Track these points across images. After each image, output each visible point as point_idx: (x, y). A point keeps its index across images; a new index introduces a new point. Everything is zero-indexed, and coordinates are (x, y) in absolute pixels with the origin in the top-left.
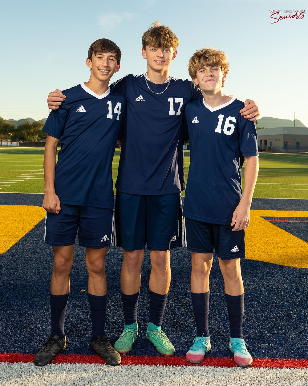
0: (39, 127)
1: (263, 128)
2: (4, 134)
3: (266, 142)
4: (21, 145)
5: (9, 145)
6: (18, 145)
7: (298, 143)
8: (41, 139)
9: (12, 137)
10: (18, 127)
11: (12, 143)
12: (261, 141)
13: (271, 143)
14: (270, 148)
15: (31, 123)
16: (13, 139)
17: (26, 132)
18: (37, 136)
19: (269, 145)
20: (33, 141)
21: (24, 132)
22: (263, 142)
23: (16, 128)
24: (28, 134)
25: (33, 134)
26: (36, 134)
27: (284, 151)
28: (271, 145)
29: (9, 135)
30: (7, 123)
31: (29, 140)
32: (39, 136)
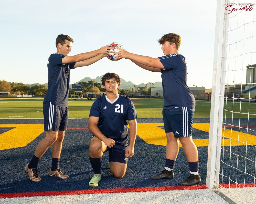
0: (43, 88)
1: (156, 87)
2: (24, 91)
3: (157, 94)
4: (33, 97)
5: (27, 97)
6: (32, 97)
9: (28, 93)
10: (31, 87)
12: (155, 93)
13: (160, 94)
14: (159, 96)
15: (38, 85)
16: (29, 94)
17: (36, 90)
18: (41, 92)
19: (159, 95)
20: (40, 95)
22: (156, 94)
23: (30, 88)
24: (37, 91)
25: (39, 91)
26: (41, 91)
28: (160, 95)
30: (25, 86)
31: (37, 94)
32: (43, 92)
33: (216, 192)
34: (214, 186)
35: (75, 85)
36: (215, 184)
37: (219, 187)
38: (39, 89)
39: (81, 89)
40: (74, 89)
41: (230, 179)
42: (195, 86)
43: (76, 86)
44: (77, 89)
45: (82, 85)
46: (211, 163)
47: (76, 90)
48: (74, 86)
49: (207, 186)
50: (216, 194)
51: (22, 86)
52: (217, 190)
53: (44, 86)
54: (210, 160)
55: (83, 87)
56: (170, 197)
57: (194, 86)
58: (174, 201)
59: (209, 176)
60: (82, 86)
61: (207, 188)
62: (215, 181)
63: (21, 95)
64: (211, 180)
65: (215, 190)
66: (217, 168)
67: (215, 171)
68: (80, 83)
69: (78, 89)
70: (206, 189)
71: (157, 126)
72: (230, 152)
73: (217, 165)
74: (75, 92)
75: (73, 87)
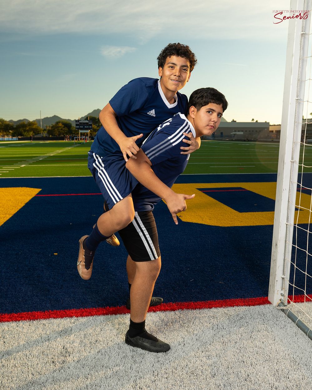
2: (5, 132)
4: (19, 139)
5: (10, 140)
6: (17, 139)
7: (222, 133)
8: (36, 135)
9: (12, 134)
10: (17, 126)
11: (12, 138)
15: (26, 123)
16: (13, 135)
17: (23, 130)
21: (21, 130)
23: (15, 127)
24: (25, 131)
25: (28, 131)
26: (31, 131)
27: (212, 139)
29: (10, 132)
30: (7, 123)
31: (25, 135)
32: (34, 132)
33: (283, 310)
34: (280, 300)
35: (80, 121)
36: (282, 298)
37: (289, 302)
38: (28, 128)
39: (88, 127)
40: (78, 127)
41: (305, 293)
42: (255, 121)
43: (82, 123)
44: (82, 127)
45: (90, 121)
46: (276, 265)
47: (81, 129)
48: (78, 123)
49: (269, 299)
50: (283, 314)
51: (3, 123)
52: (284, 308)
53: (35, 124)
54: (275, 260)
55: (91, 125)
56: (213, 320)
57: (253, 122)
58: (219, 328)
59: (274, 286)
60: (89, 123)
61: (269, 303)
62: (283, 292)
63: (2, 137)
64: (276, 292)
65: (282, 308)
66: (286, 273)
67: (283, 278)
68: (86, 118)
69: (84, 127)
70: (268, 305)
71: (197, 189)
72: (307, 252)
73: (286, 269)
74: (80, 131)
75: (77, 125)
